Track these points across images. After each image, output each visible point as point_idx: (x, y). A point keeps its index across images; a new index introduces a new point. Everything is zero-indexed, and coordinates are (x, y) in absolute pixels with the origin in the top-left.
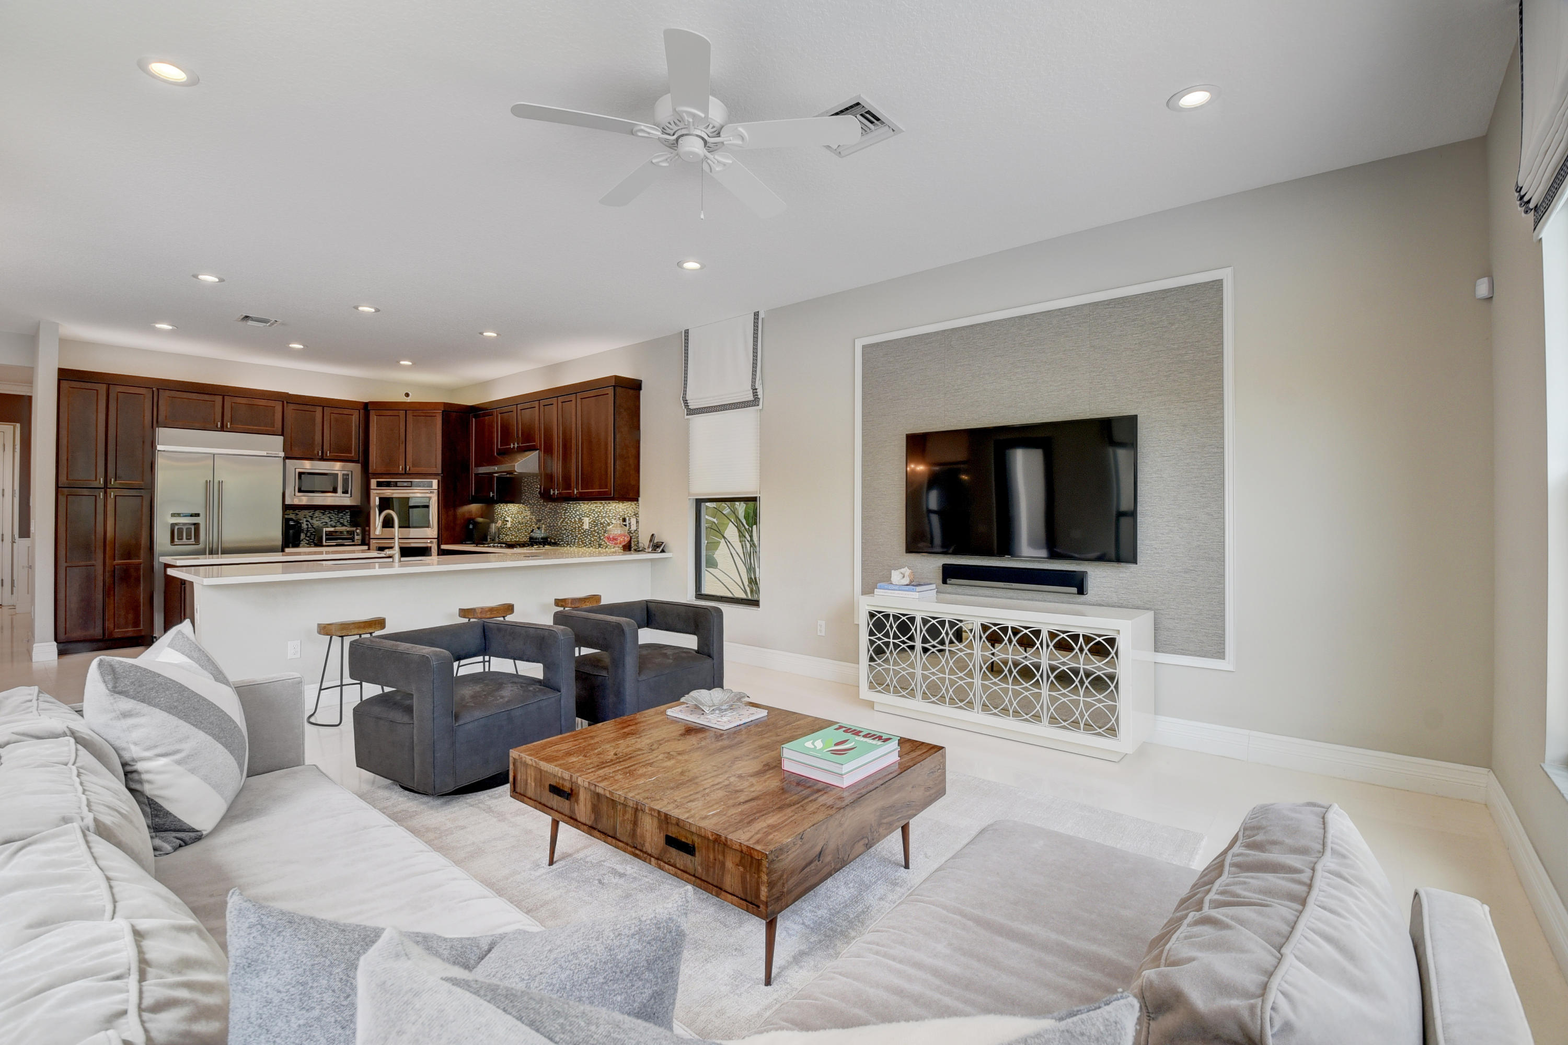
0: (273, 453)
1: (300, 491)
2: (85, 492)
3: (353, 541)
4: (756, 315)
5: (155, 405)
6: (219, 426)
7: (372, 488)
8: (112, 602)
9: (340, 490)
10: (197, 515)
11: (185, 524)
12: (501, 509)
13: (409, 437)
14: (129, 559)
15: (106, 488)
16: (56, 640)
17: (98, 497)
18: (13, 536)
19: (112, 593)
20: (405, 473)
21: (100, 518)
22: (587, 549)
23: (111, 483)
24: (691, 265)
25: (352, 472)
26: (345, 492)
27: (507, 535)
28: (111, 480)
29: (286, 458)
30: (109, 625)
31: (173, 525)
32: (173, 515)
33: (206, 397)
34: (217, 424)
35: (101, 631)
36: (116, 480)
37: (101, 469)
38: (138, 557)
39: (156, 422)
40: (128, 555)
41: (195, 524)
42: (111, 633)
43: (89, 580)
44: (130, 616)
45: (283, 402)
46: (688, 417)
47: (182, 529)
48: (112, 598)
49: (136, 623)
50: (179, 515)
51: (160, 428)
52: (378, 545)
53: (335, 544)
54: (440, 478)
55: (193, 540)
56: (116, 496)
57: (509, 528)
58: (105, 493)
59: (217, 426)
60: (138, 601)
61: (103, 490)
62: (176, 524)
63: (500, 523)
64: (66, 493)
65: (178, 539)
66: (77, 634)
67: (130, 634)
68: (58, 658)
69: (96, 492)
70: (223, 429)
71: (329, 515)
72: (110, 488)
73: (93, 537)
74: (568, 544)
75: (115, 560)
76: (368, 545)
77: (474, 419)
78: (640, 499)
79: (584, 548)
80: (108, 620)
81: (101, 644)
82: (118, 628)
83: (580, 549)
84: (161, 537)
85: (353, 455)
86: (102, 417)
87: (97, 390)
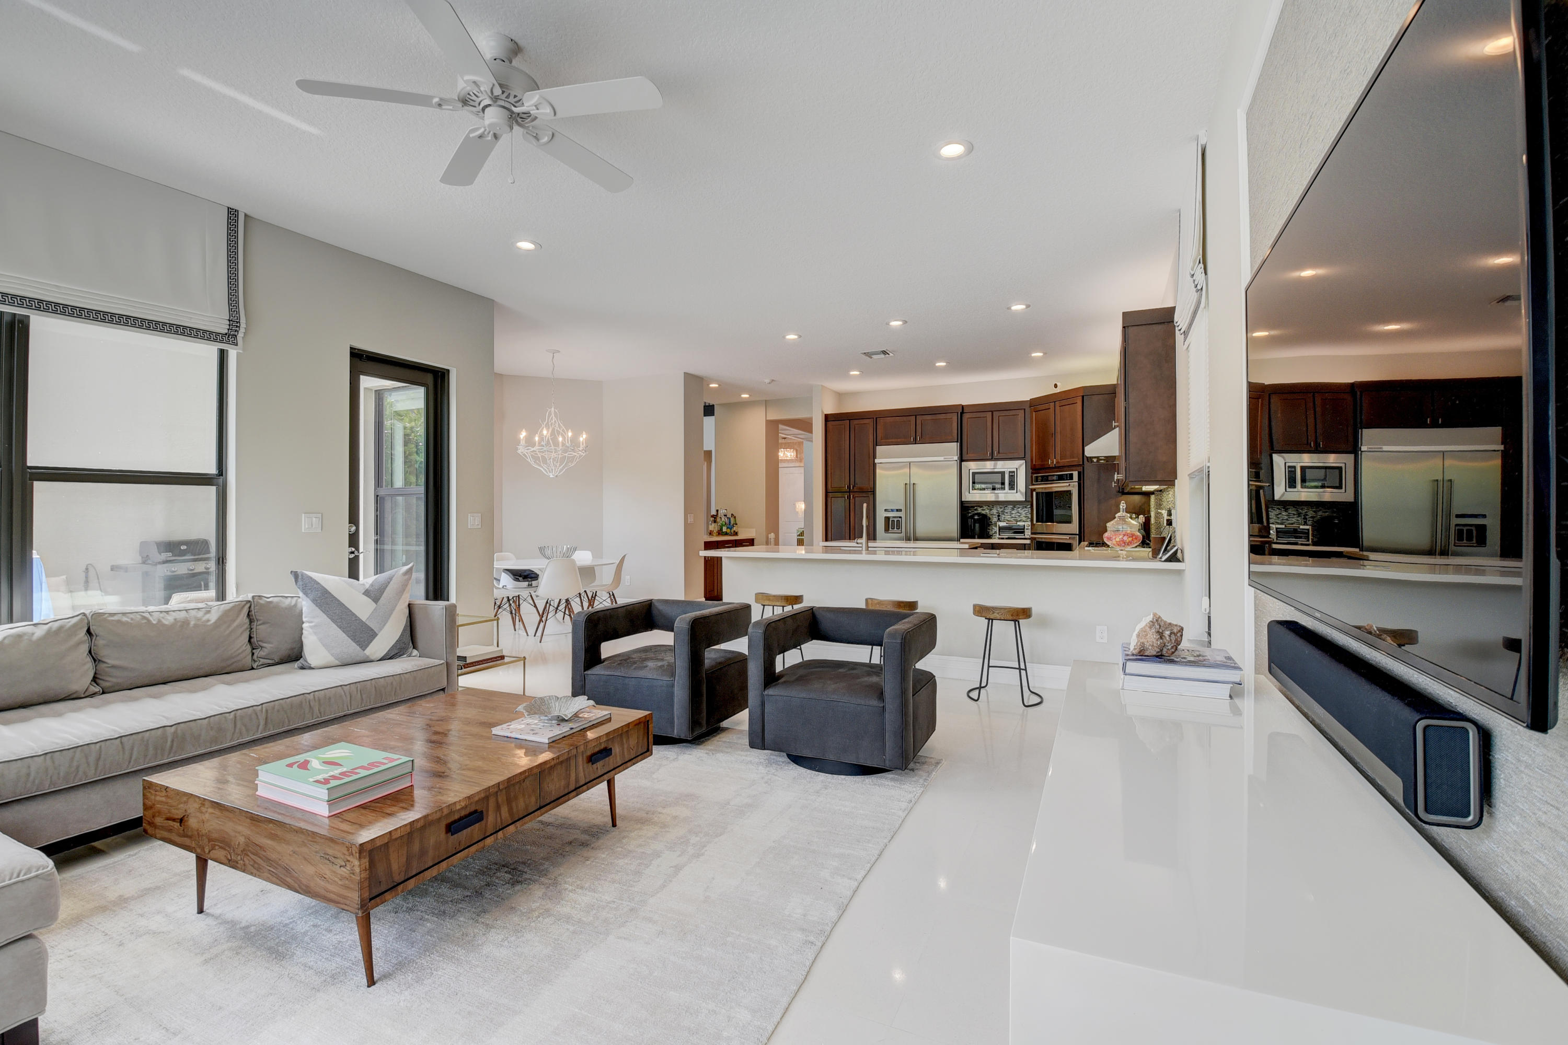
0: (949, 457)
1: (974, 489)
2: (840, 495)
3: (1024, 535)
5: (875, 430)
6: (914, 440)
7: (1033, 483)
9: (1007, 486)
10: (900, 510)
11: (894, 517)
13: (1057, 428)
15: (850, 491)
17: (846, 498)
20: (1055, 467)
21: (848, 513)
23: (852, 488)
24: (953, 150)
25: (1018, 469)
26: (1011, 488)
29: (962, 460)
31: (887, 518)
32: (886, 511)
33: (906, 418)
36: (855, 486)
37: (847, 479)
39: (876, 442)
41: (900, 517)
45: (957, 413)
47: (894, 521)
50: (889, 510)
51: (878, 447)
53: (1006, 536)
54: (1080, 469)
55: (900, 529)
56: (855, 497)
61: (848, 493)
64: (831, 496)
65: (891, 529)
69: (845, 495)
70: (916, 442)
84: (880, 527)
85: (1019, 452)
86: (847, 443)
87: (844, 425)
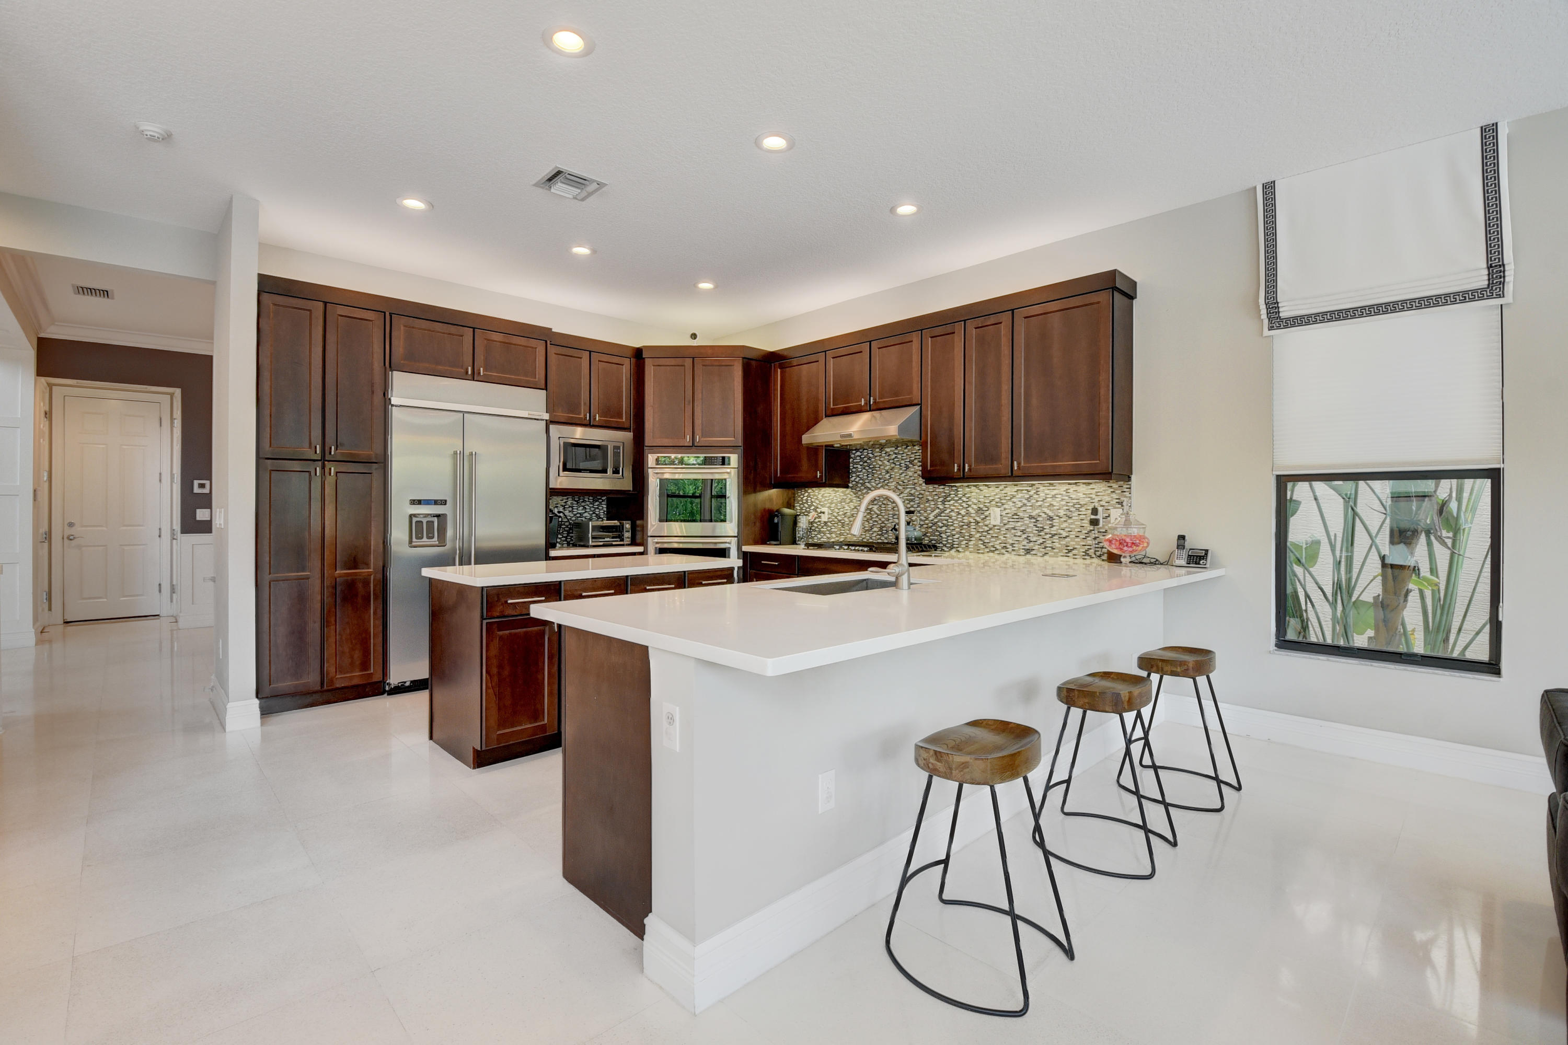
0: (536, 414)
1: (565, 469)
2: (296, 466)
3: (622, 540)
4: (1489, 134)
5: (388, 338)
6: (470, 373)
7: (649, 466)
8: (333, 633)
9: (610, 471)
10: (444, 502)
11: (426, 515)
12: (808, 496)
13: (698, 395)
14: (355, 567)
15: (323, 459)
16: (257, 697)
17: (313, 474)
18: (173, 530)
19: (333, 619)
20: (693, 445)
21: (316, 506)
22: (997, 557)
23: (330, 453)
25: (623, 443)
26: (616, 471)
27: (820, 532)
28: (331, 448)
29: (549, 423)
30: (330, 668)
31: (411, 516)
32: (414, 502)
33: (453, 329)
34: (467, 369)
35: (318, 679)
36: (336, 449)
37: (316, 433)
38: (367, 565)
39: (390, 365)
40: (354, 562)
41: (438, 516)
42: (331, 681)
43: (301, 599)
44: (357, 655)
45: (546, 342)
46: (1273, 332)
47: (422, 522)
48: (333, 627)
49: (365, 665)
50: (419, 502)
51: (394, 372)
52: (658, 546)
53: (601, 544)
54: (740, 450)
55: (436, 538)
56: (337, 473)
57: (825, 523)
58: (323, 467)
59: (467, 372)
60: (367, 632)
61: (320, 463)
62: (415, 515)
63: (813, 514)
64: (270, 468)
65: (416, 538)
66: (286, 684)
67: (355, 682)
68: (262, 724)
69: (310, 467)
70: (474, 377)
71: (583, 504)
72: (329, 461)
73: (307, 534)
74: (952, 548)
75: (336, 571)
76: (643, 543)
77: (779, 370)
78: (1133, 477)
79: (991, 554)
80: (328, 662)
81: (316, 697)
82: (341, 672)
83: (981, 555)
84: (399, 533)
85: (624, 420)
86: (318, 351)
87: (310, 311)
